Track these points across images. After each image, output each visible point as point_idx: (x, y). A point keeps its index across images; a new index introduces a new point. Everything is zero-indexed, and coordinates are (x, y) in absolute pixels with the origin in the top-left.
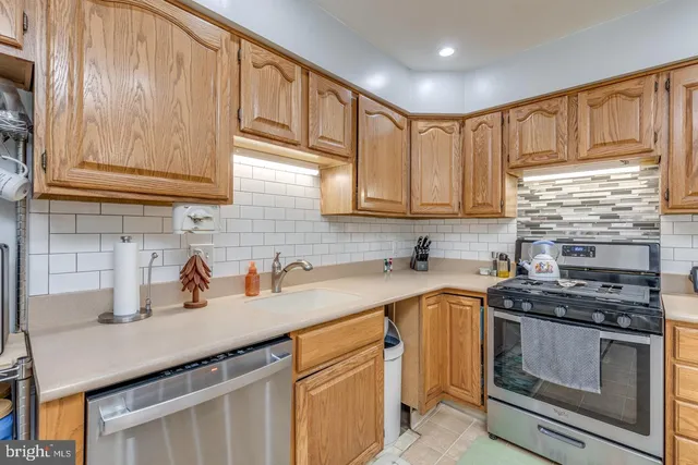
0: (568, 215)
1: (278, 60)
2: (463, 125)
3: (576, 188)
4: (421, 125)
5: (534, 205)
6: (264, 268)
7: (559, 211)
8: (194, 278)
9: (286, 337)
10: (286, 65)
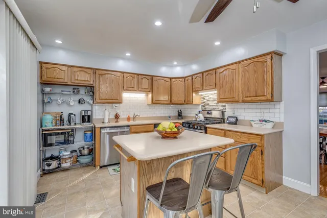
0: (211, 103)
1: (131, 75)
2: (185, 79)
3: (211, 96)
4: (174, 80)
5: (204, 101)
6: (132, 116)
7: (209, 102)
8: (117, 117)
9: (129, 126)
10: (133, 75)
